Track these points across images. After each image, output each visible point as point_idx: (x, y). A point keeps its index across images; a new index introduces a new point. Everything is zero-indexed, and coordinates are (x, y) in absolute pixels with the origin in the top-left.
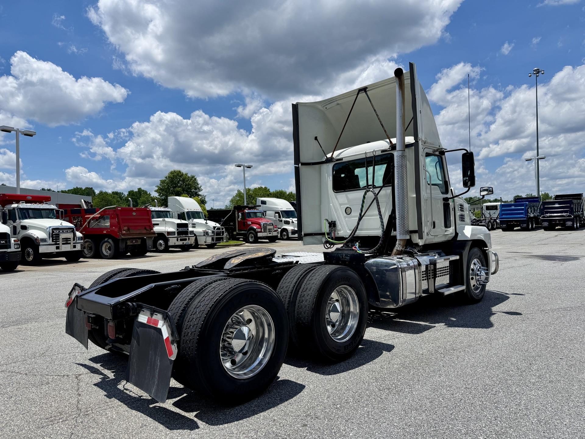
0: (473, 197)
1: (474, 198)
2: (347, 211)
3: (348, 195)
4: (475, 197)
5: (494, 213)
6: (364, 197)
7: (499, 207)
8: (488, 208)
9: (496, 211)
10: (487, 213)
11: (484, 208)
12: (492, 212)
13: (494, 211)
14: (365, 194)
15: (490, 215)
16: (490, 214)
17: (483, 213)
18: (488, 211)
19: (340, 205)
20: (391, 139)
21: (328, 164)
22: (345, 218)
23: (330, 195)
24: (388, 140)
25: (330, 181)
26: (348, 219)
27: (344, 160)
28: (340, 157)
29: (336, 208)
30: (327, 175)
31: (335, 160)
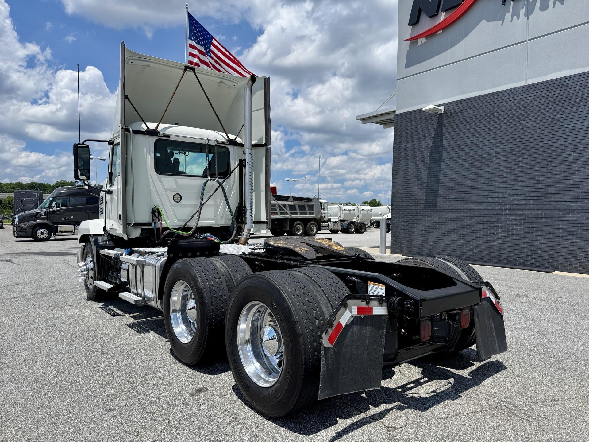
2: (174, 198)
3: (178, 180)
14: (207, 182)
19: (166, 190)
20: (228, 135)
21: (148, 137)
22: (172, 205)
23: (150, 176)
24: (224, 134)
25: (151, 158)
26: (176, 206)
27: (172, 138)
28: (167, 133)
29: (159, 193)
30: (145, 149)
31: (159, 135)
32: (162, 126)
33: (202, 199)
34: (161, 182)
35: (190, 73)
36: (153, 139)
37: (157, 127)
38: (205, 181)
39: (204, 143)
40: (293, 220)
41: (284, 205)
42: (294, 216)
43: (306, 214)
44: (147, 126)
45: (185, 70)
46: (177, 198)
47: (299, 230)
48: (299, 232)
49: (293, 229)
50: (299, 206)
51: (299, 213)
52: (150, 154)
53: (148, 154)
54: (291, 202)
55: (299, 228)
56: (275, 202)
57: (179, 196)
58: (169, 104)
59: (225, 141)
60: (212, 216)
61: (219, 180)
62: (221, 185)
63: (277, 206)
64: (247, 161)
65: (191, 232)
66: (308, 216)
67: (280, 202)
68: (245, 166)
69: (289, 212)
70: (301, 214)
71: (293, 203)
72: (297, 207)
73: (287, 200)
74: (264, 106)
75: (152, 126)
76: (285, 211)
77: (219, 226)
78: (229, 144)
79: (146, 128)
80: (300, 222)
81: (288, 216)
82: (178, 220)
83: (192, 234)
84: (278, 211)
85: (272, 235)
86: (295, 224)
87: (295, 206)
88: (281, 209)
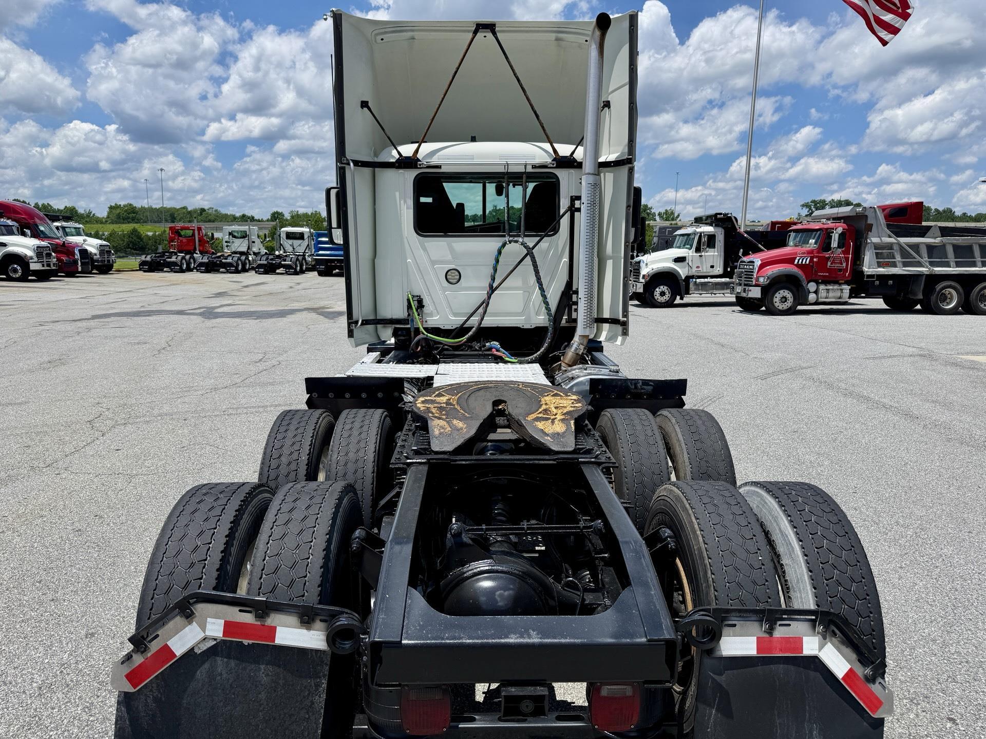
0: (206, 208)
1: (208, 210)
2: (448, 277)
3: (454, 245)
4: (211, 208)
5: (300, 245)
6: (500, 252)
7: (306, 236)
8: (290, 236)
9: (302, 241)
10: (287, 244)
11: (283, 236)
12: (296, 243)
13: (300, 242)
14: (504, 245)
15: (294, 248)
16: (292, 245)
17: (281, 245)
18: (290, 242)
19: (433, 263)
20: (556, 145)
21: (401, 171)
22: (444, 290)
23: (405, 240)
24: (547, 146)
25: (407, 208)
26: (451, 292)
27: (444, 169)
28: (434, 161)
29: (421, 269)
30: (397, 194)
31: (420, 165)
32: (426, 148)
33: (493, 279)
34: (425, 249)
35: (484, 38)
36: (410, 175)
37: (417, 151)
38: (500, 244)
39: (503, 170)
40: (934, 279)
41: (915, 247)
42: (938, 270)
43: (974, 264)
44: (399, 153)
45: (475, 32)
46: (453, 277)
47: (948, 300)
48: (948, 304)
49: (933, 298)
50: (956, 248)
51: (952, 264)
52: (405, 202)
53: (402, 202)
54: (935, 238)
55: (949, 296)
56: (892, 240)
57: (457, 273)
58: (440, 105)
59: (549, 160)
60: (519, 307)
61: (526, 240)
62: (530, 252)
63: (896, 247)
64: (584, 199)
65: (464, 339)
66: (977, 269)
67: (903, 240)
68: (579, 210)
69: (926, 259)
70: (958, 265)
71: (938, 240)
72: (950, 250)
73: (922, 235)
74: (627, 80)
75: (407, 150)
76: (914, 258)
77: (532, 327)
78: (557, 167)
79: (397, 156)
80: (953, 283)
81: (924, 270)
82: (455, 315)
83: (465, 342)
84: (898, 258)
85: (885, 307)
86: (939, 287)
87: (943, 246)
88: (904, 253)
